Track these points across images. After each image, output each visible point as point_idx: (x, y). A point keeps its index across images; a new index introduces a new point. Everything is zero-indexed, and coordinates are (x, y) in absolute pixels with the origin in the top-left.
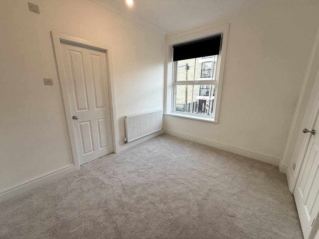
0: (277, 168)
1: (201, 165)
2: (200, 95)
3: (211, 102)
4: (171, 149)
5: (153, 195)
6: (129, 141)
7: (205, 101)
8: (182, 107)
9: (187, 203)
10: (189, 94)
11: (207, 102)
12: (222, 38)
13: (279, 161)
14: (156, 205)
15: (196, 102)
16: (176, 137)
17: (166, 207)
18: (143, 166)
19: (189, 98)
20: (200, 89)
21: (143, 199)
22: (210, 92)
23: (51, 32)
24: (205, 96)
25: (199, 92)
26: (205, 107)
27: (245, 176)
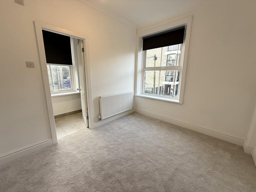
0: (241, 148)
1: (167, 142)
2: (165, 81)
3: (175, 87)
4: (140, 127)
5: (120, 172)
6: (103, 118)
7: (169, 86)
8: (151, 90)
9: (154, 183)
10: (157, 79)
11: (172, 86)
12: (186, 29)
13: (243, 141)
14: (123, 184)
15: (163, 86)
16: (145, 115)
17: (132, 186)
18: (113, 142)
19: (157, 83)
20: (166, 75)
21: (110, 177)
22: (174, 78)
23: (34, 22)
24: (169, 81)
25: (165, 78)
26: (170, 91)
27: (211, 156)
